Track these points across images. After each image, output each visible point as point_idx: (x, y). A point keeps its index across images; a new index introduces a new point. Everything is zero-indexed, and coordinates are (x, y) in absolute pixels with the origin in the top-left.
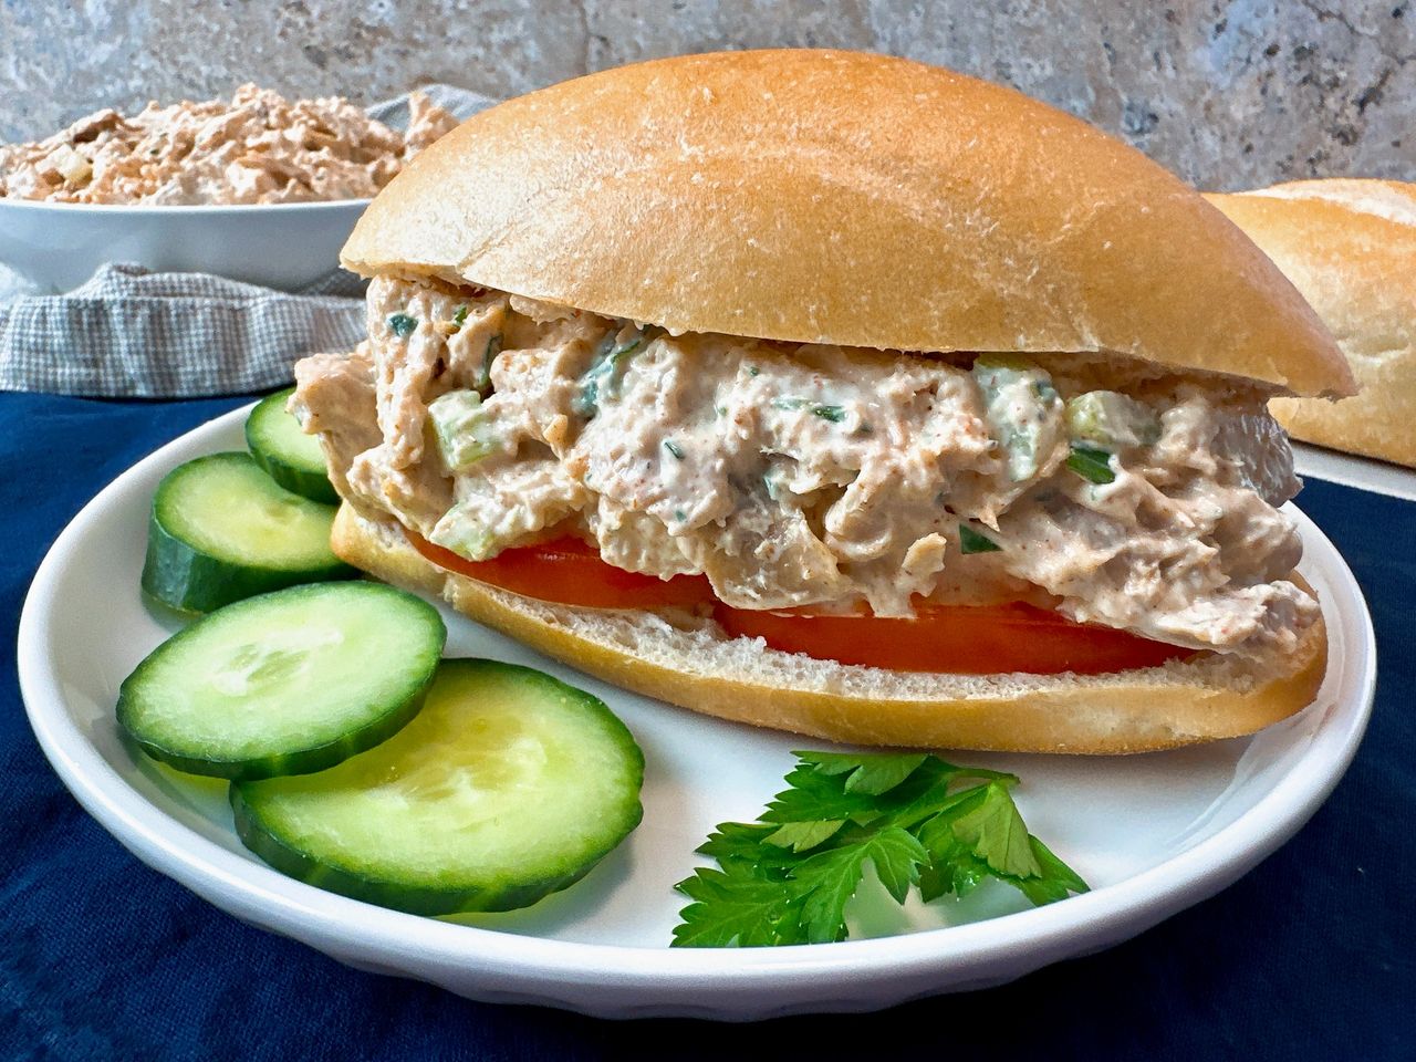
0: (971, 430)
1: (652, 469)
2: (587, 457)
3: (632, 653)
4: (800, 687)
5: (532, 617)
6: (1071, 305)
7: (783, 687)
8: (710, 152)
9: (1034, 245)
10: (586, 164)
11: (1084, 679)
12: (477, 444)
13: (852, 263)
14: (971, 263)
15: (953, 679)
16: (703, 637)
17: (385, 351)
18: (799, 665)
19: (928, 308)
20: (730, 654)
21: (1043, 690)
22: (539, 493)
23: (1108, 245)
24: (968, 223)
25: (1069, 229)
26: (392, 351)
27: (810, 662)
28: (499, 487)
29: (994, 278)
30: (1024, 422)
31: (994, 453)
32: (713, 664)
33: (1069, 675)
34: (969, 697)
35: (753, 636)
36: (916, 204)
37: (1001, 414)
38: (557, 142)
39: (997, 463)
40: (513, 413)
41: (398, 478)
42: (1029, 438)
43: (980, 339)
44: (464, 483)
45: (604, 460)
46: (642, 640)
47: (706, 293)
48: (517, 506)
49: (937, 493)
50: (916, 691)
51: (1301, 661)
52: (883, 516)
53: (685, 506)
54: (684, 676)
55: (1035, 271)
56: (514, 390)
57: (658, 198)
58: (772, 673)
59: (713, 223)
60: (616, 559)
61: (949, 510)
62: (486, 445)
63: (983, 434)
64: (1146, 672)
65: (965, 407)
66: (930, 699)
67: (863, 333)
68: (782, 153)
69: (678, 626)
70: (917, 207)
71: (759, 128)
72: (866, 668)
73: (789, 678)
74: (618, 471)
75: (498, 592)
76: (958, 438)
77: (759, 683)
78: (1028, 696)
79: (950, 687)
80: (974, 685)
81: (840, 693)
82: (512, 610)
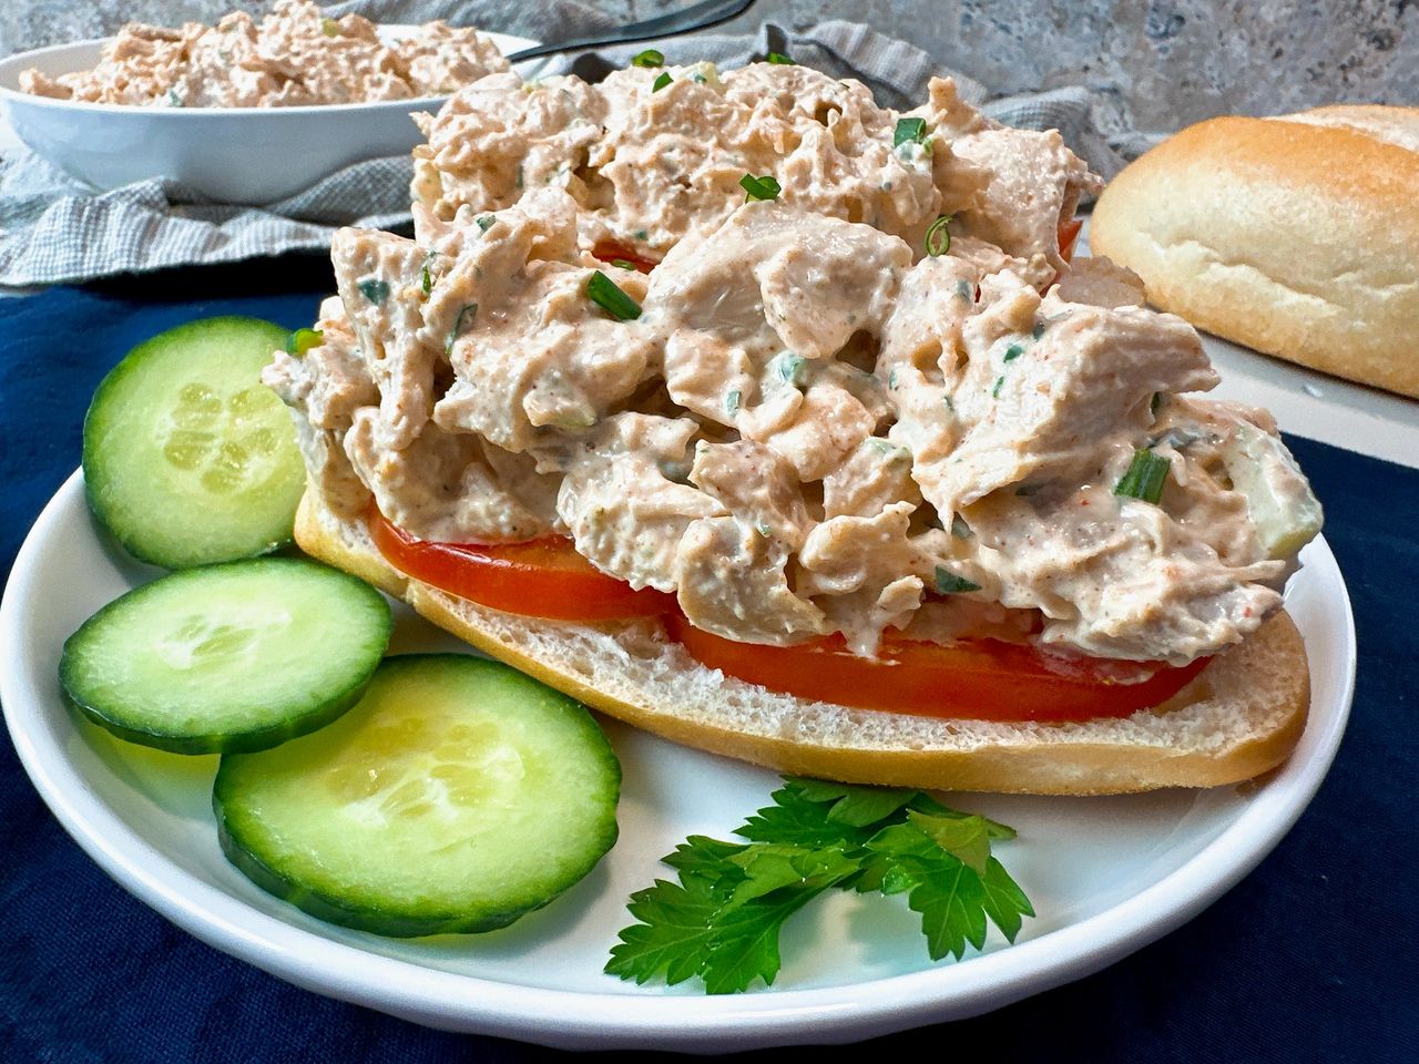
3: (588, 682)
4: (752, 730)
5: (488, 634)
7: (736, 729)
11: (1047, 731)
16: (661, 666)
18: (754, 702)
20: (686, 687)
21: (1003, 743)
32: (668, 699)
33: (1032, 725)
34: (927, 748)
35: (711, 667)
46: (598, 667)
50: (872, 738)
51: (1277, 720)
54: (638, 710)
58: (727, 713)
64: (1112, 726)
66: (885, 748)
69: (636, 651)
73: (744, 718)
75: (456, 602)
77: (712, 724)
78: (988, 748)
79: (908, 734)
80: (933, 733)
81: (793, 738)
82: (469, 625)
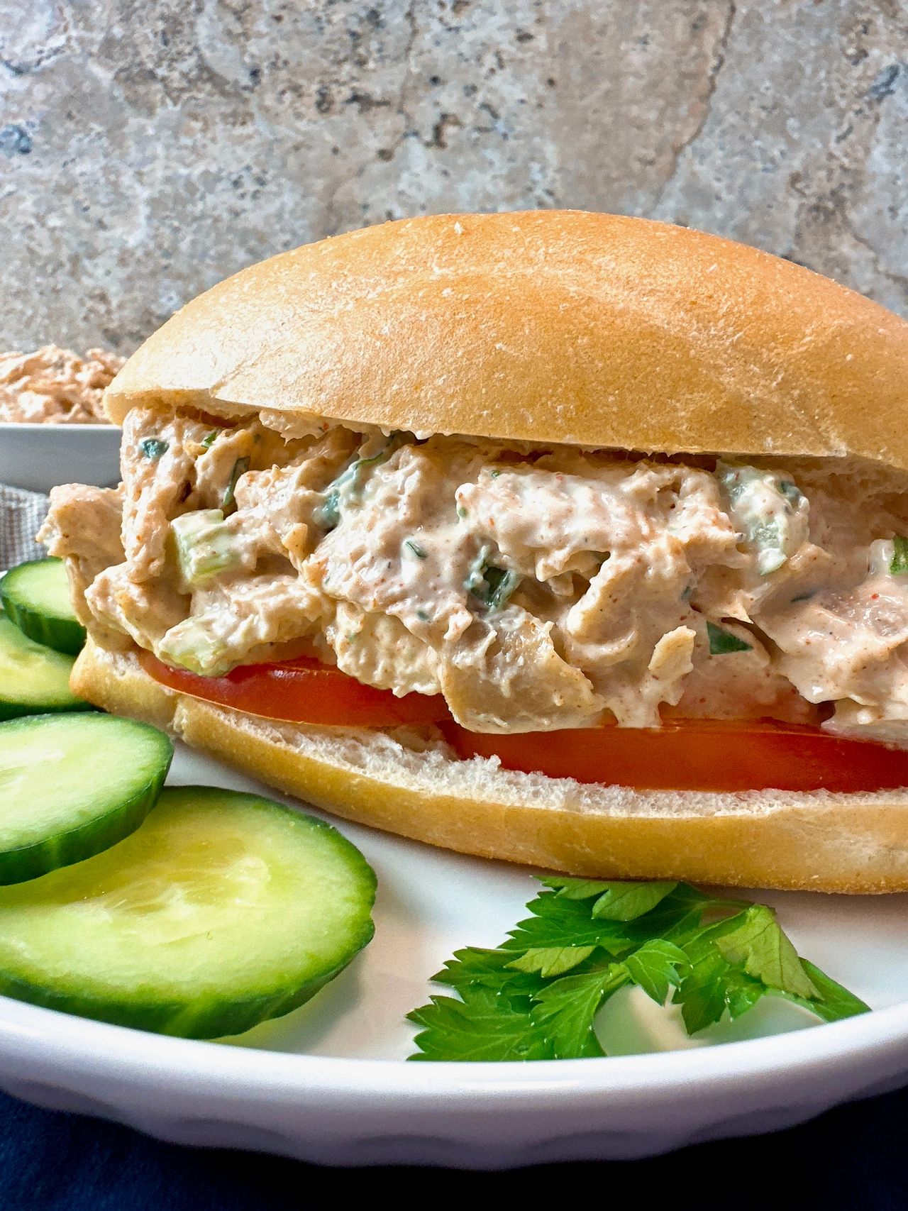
0: (717, 522)
1: (393, 569)
2: (326, 561)
3: (359, 771)
4: (538, 804)
5: (258, 736)
6: (817, 411)
7: (517, 804)
8: (460, 272)
9: (778, 354)
10: (340, 290)
11: (839, 796)
12: (215, 555)
13: (600, 365)
14: (716, 367)
15: (699, 795)
16: (435, 757)
17: (134, 471)
18: (534, 783)
19: (675, 410)
20: (462, 772)
21: (797, 807)
22: (274, 602)
23: (849, 357)
24: (712, 332)
25: (811, 342)
26: (141, 471)
27: (547, 780)
28: (234, 597)
29: (741, 382)
30: (770, 513)
31: (741, 547)
32: (444, 782)
33: (823, 792)
34: (718, 814)
35: (487, 755)
36: (660, 315)
37: (746, 509)
38: (313, 275)
39: (746, 557)
40: (253, 526)
41: (135, 592)
42: (777, 530)
43: (728, 440)
44: (200, 598)
45: (343, 561)
46: (370, 759)
47: (453, 396)
48: (251, 616)
49: (682, 587)
50: (660, 808)
52: (628, 613)
53: (428, 606)
55: (780, 378)
56: (256, 504)
57: (408, 311)
58: (506, 791)
59: (460, 331)
60: (353, 667)
61: (696, 608)
62: (224, 556)
63: (730, 527)
65: (710, 502)
66: (675, 816)
67: (611, 433)
68: (530, 271)
69: (410, 745)
70: (663, 316)
71: (508, 253)
72: (606, 786)
73: (524, 795)
74: (358, 571)
76: (705, 530)
77: (493, 801)
78: (782, 812)
79: (698, 803)
80: (723, 801)
81: (579, 811)
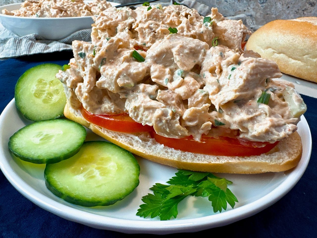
3: (132, 147)
4: (171, 158)
5: (109, 136)
7: (167, 158)
11: (241, 159)
16: (149, 143)
18: (171, 152)
20: (155, 148)
21: (230, 161)
32: (151, 151)
33: (237, 157)
34: (212, 163)
35: (161, 144)
46: (135, 144)
50: (199, 160)
51: (295, 156)
54: (144, 154)
58: (165, 154)
64: (256, 157)
66: (202, 163)
69: (144, 140)
73: (169, 156)
75: (101, 129)
77: (161, 157)
78: (227, 162)
79: (208, 159)
80: (214, 159)
81: (181, 160)
82: (104, 134)
